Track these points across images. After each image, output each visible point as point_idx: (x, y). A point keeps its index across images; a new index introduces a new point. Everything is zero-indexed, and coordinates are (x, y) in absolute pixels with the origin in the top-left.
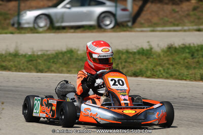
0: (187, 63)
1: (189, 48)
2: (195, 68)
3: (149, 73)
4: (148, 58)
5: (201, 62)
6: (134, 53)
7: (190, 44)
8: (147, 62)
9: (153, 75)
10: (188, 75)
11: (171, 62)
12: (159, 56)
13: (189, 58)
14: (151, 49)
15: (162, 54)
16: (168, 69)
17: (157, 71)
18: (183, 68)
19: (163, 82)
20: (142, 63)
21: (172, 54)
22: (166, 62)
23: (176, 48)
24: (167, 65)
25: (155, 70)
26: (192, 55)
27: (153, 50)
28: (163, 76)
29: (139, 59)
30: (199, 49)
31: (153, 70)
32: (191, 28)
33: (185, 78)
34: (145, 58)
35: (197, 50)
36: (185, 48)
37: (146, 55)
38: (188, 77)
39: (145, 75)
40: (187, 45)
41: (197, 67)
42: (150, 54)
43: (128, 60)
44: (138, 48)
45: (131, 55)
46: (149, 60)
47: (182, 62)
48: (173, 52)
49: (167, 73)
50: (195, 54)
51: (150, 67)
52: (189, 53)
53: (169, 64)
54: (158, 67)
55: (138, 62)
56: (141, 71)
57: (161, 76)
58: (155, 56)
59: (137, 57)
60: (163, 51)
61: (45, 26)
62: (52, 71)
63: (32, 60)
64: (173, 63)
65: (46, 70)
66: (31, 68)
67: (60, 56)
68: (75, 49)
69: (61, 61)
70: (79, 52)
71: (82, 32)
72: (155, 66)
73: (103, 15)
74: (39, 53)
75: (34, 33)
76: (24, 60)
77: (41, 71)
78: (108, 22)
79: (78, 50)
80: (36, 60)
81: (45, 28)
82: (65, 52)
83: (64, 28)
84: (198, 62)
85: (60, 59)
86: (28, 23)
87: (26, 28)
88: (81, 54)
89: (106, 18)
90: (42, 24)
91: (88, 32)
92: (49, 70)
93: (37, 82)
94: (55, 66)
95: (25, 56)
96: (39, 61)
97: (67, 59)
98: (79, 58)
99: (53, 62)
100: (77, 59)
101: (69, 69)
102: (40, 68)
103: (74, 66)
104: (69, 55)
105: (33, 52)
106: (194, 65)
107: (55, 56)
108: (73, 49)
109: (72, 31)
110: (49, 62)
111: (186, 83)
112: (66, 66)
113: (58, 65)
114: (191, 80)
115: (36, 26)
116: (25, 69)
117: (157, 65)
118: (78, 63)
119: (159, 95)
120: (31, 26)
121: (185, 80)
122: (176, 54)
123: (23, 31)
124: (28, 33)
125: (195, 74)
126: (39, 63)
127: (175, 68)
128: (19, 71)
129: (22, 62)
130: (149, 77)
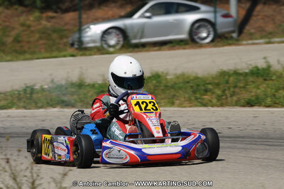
3: (269, 101)
4: (265, 80)
6: (246, 74)
8: (264, 85)
9: (275, 103)
14: (269, 67)
17: (280, 97)
20: (258, 88)
25: (277, 96)
27: (272, 69)
29: (253, 82)
31: (274, 95)
34: (261, 80)
37: (262, 76)
39: (263, 104)
42: (268, 75)
43: (239, 85)
44: (250, 67)
45: (242, 78)
46: (267, 82)
51: (270, 91)
54: (281, 91)
55: (252, 86)
56: (257, 98)
58: (274, 77)
59: (251, 79)
61: (117, 44)
68: (162, 73)
70: (168, 77)
71: (169, 49)
72: (277, 91)
76: (91, 92)
79: (167, 74)
81: (118, 47)
82: (149, 78)
83: (144, 45)
86: (94, 41)
87: (90, 49)
88: (171, 79)
89: (201, 29)
91: (178, 49)
95: (93, 86)
97: (152, 87)
98: (169, 84)
100: (166, 86)
103: (163, 96)
104: (154, 82)
105: (104, 80)
108: (160, 73)
117: (280, 89)
118: (168, 92)
120: (98, 44)
123: (88, 52)
124: (95, 54)
129: (90, 94)
130: (269, 106)
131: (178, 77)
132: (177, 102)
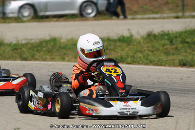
0: (166, 49)
1: (168, 34)
2: (173, 54)
3: (129, 60)
4: (128, 45)
5: (179, 48)
6: (115, 41)
7: (168, 31)
8: (127, 49)
9: (134, 62)
10: (167, 61)
11: (151, 49)
12: (139, 43)
13: (168, 45)
14: (131, 36)
15: (142, 41)
16: (148, 55)
17: (137, 58)
18: (163, 54)
19: (142, 68)
20: (123, 50)
21: (151, 40)
22: (145, 48)
23: (155, 36)
24: (147, 52)
25: (135, 57)
26: (171, 42)
27: (133, 37)
28: (143, 62)
29: (120, 46)
30: (178, 35)
31: (133, 56)
32: (170, 15)
33: (164, 64)
34: (125, 45)
35: (176, 37)
36: (164, 35)
37: (126, 42)
38: (167, 63)
39: (125, 62)
40: (166, 32)
41: (176, 53)
42: (130, 41)
43: (109, 48)
44: (119, 36)
45: (112, 43)
46: (129, 46)
47: (161, 48)
48: (152, 39)
49: (147, 59)
50: (174, 41)
51: (131, 53)
52: (168, 39)
53: (149, 51)
54: (138, 54)
55: (119, 49)
56: (122, 58)
57: (141, 62)
58: (135, 43)
59: (118, 44)
60: (143, 38)
61: (29, 16)
62: (36, 59)
63: (16, 49)
64: (152, 49)
65: (30, 58)
66: (16, 57)
67: (44, 44)
68: (58, 38)
69: (45, 49)
70: (62, 41)
71: (65, 21)
72: (135, 53)
73: (85, 4)
74: (24, 42)
75: (18, 22)
76: (8, 49)
77: (25, 59)
78: (90, 11)
79: (61, 38)
80: (21, 49)
81: (30, 18)
82: (49, 41)
83: (47, 17)
84: (177, 48)
85: (44, 47)
86: (13, 13)
87: (11, 18)
88: (64, 42)
89: (88, 7)
90: (26, 13)
91: (71, 21)
92: (33, 58)
93: (22, 70)
94: (39, 54)
95: (10, 45)
96: (24, 49)
97: (50, 47)
98: (62, 46)
99: (37, 51)
100: (60, 47)
101: (52, 57)
102: (25, 56)
103: (58, 54)
104: (52, 43)
105: (18, 41)
106: (173, 51)
107: (39, 45)
108: (56, 37)
109: (55, 19)
110: (33, 50)
111: (166, 69)
112: (49, 54)
113: (42, 53)
114: (169, 66)
115: (20, 16)
116: (10, 58)
117: (137, 52)
118: (61, 50)
119: (139, 80)
120: (16, 15)
121: (165, 66)
122: (155, 41)
123: (7, 21)
124: (13, 22)
125: (174, 60)
126: (24, 52)
127: (154, 55)
128: (4, 60)
130: (129, 64)
131: (68, 41)
132: (67, 58)
